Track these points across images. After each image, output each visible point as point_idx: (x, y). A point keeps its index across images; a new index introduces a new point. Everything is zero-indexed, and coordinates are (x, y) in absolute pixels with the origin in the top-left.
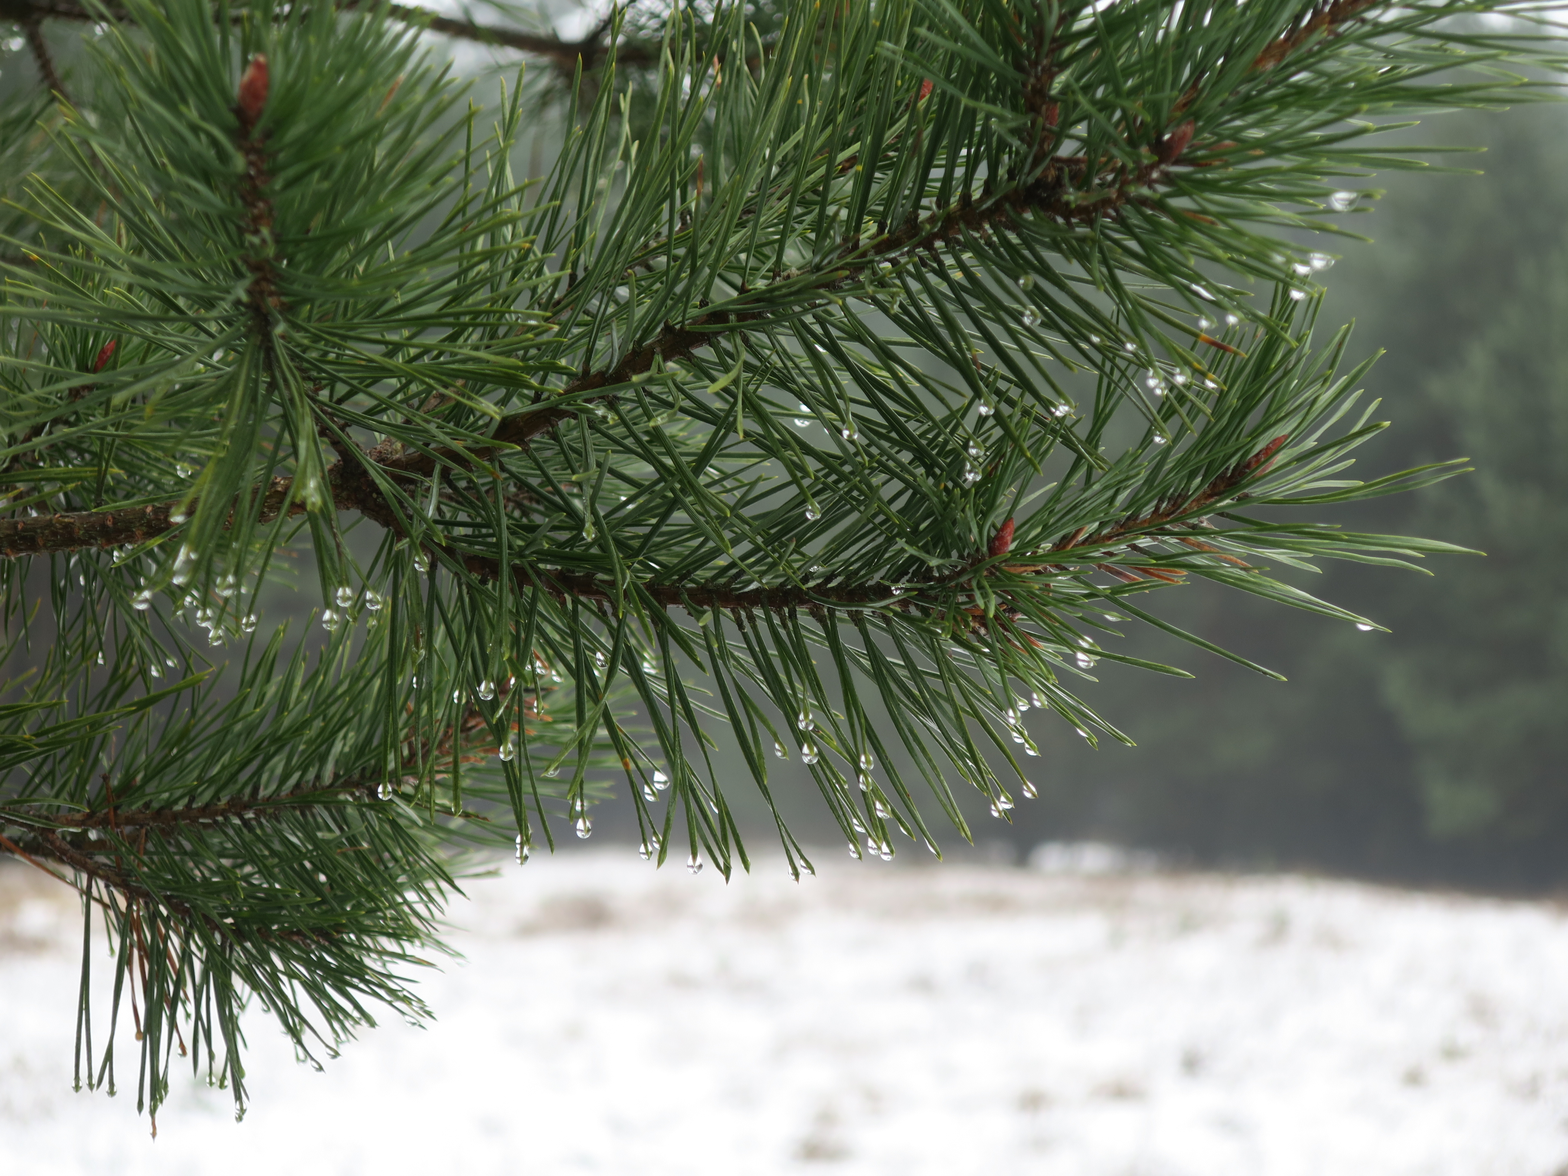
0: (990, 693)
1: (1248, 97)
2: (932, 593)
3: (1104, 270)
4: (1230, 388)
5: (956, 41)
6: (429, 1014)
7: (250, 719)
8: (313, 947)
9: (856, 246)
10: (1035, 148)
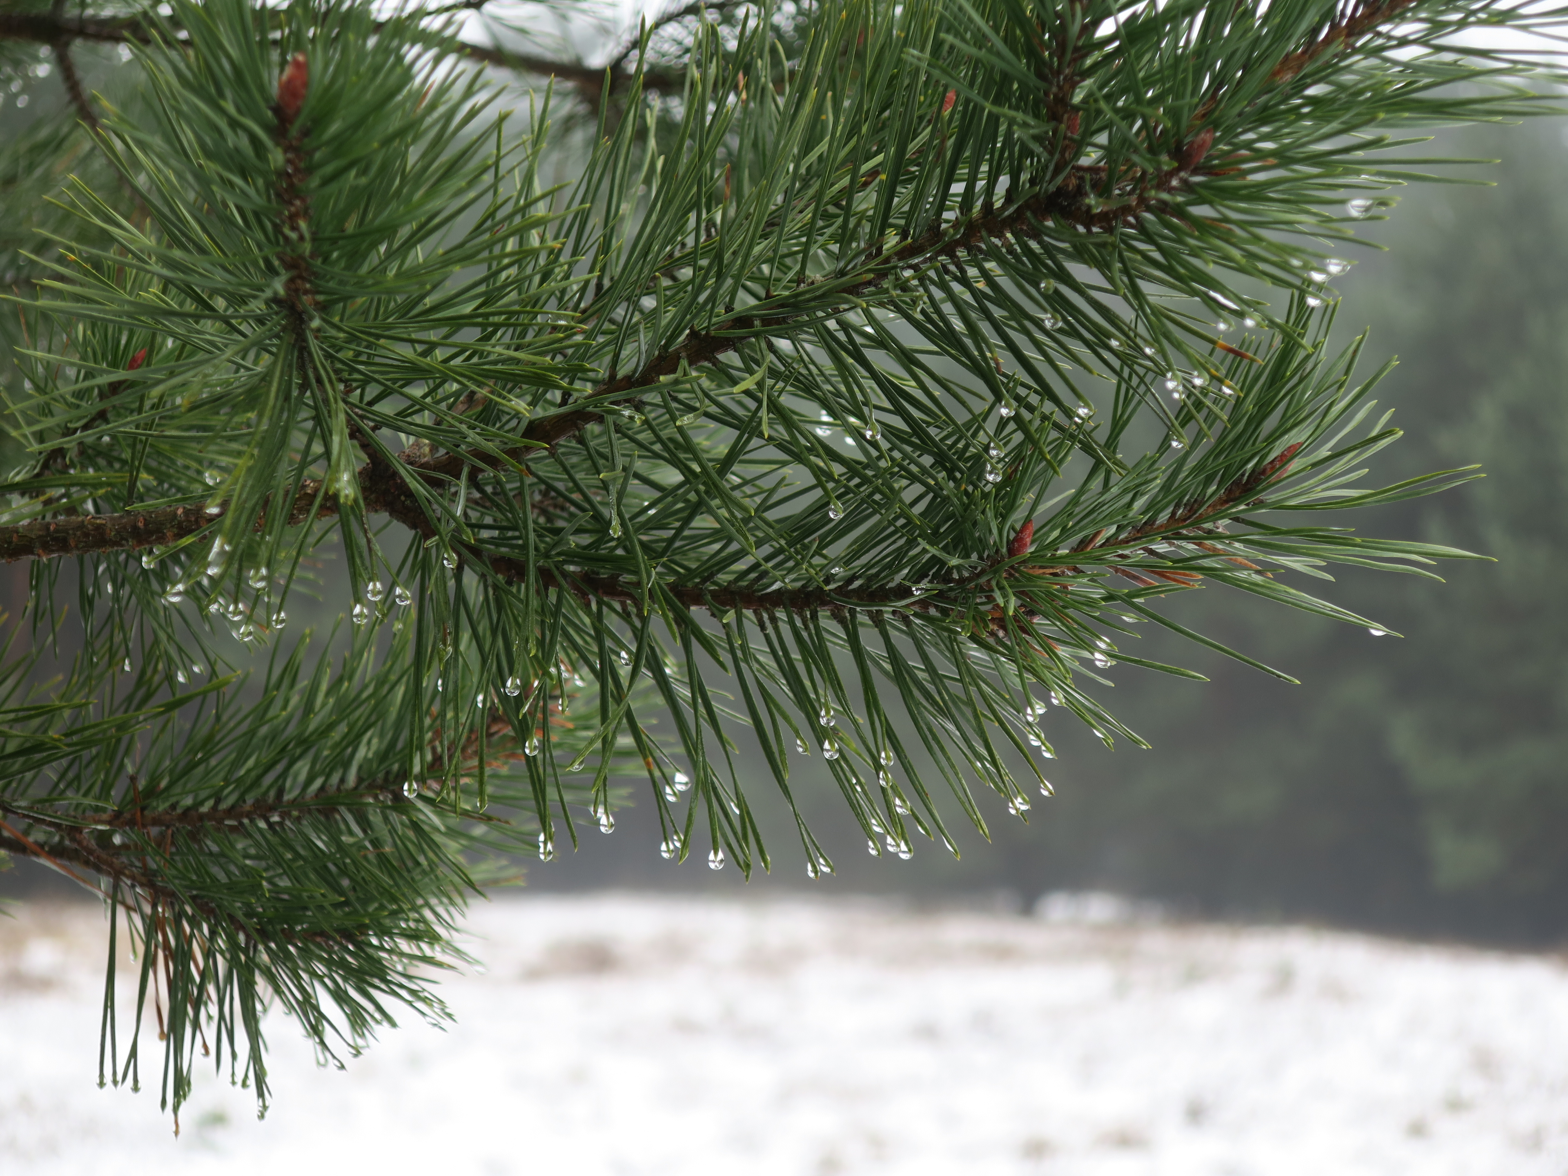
0: (1007, 697)
1: (1265, 107)
2: (952, 594)
3: (1125, 279)
4: (1247, 395)
5: (980, 48)
6: (450, 1016)
7: (275, 722)
8: (336, 948)
9: (879, 250)
10: (1057, 156)
